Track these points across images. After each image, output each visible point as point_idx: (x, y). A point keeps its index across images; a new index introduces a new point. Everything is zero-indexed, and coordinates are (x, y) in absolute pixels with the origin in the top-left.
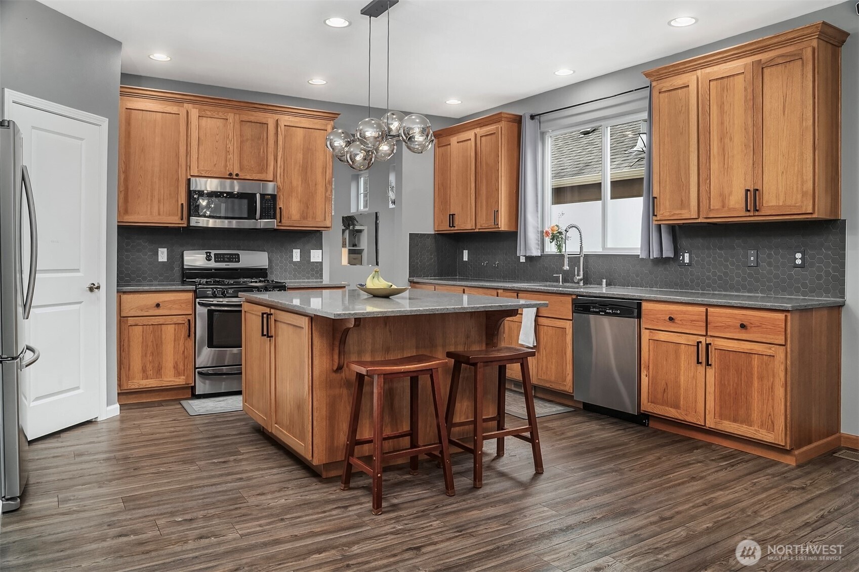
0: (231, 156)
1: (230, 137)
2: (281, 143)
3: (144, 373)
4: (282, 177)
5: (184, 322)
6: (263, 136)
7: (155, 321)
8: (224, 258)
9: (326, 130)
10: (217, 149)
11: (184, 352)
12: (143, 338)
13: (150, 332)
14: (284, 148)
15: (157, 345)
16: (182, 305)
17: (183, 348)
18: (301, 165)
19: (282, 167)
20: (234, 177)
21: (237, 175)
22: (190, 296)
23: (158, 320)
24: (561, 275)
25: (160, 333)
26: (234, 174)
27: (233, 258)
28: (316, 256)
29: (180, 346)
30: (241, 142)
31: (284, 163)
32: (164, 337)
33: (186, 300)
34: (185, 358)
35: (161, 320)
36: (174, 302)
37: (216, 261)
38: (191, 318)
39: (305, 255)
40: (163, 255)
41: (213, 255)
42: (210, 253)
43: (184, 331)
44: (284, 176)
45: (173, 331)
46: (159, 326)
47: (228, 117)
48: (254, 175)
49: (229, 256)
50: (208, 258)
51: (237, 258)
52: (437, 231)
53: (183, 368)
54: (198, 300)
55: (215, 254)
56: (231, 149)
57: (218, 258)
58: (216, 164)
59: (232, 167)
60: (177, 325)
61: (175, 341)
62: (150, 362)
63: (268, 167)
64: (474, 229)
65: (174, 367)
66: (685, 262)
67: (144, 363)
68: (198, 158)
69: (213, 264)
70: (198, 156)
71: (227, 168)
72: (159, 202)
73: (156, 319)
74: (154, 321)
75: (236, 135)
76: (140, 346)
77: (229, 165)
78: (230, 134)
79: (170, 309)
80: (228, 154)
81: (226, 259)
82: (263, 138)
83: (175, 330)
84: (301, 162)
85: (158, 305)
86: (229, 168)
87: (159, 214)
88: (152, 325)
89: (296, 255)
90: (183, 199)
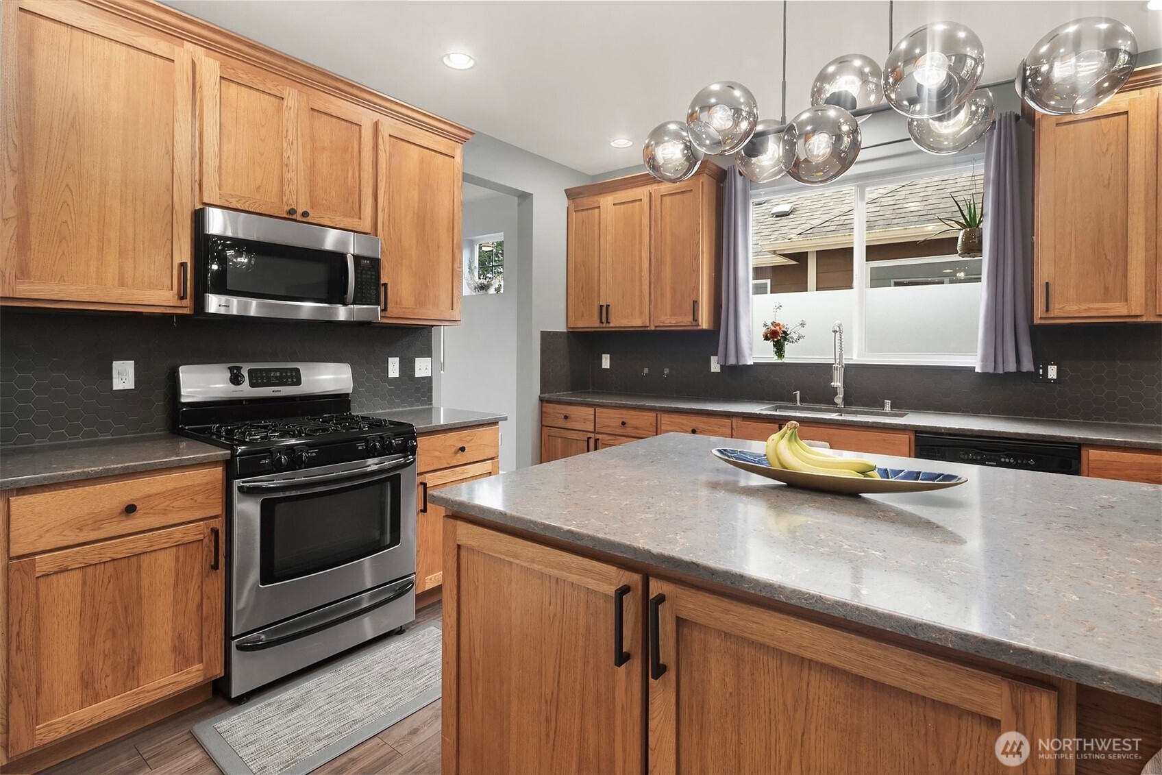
0: (293, 175)
1: (290, 137)
2: (384, 166)
3: (87, 687)
4: (386, 228)
5: (201, 537)
6: (353, 147)
7: (120, 549)
8: (269, 378)
9: (454, 157)
10: (262, 155)
11: (200, 606)
12: (83, 601)
13: (106, 580)
14: (389, 178)
15: (126, 608)
16: (196, 498)
17: (197, 599)
18: (416, 212)
19: (386, 211)
20: (299, 218)
21: (305, 214)
22: (218, 473)
23: (131, 545)
24: (798, 392)
25: (134, 575)
26: (300, 211)
27: (287, 377)
28: (422, 367)
29: (191, 594)
30: (312, 151)
31: (389, 203)
32: (145, 582)
33: (207, 483)
34: (202, 619)
35: (139, 543)
36: (174, 494)
37: (252, 385)
38: (219, 524)
39: (407, 367)
40: (124, 376)
41: (245, 373)
42: (239, 369)
43: (200, 560)
44: (389, 226)
45: (173, 564)
46: (134, 560)
47: (285, 95)
48: (338, 218)
49: (278, 374)
50: (236, 379)
51: (296, 378)
52: (572, 328)
53: (197, 645)
54: (237, 483)
55: (250, 372)
56: (293, 160)
57: (258, 379)
58: (259, 187)
59: (295, 198)
60: (181, 548)
61: (176, 585)
62: (105, 655)
63: (362, 207)
64: (647, 327)
65: (175, 649)
66: (1050, 377)
67: (88, 663)
68: (220, 167)
69: (246, 390)
70: (220, 162)
71: (285, 199)
72: (122, 254)
73: (122, 544)
74: (116, 549)
75: (302, 135)
76: (76, 623)
77: (287, 192)
78: (290, 132)
79: (165, 512)
80: (285, 169)
81: (274, 380)
82: (352, 152)
83: (177, 559)
84: (416, 208)
85: (130, 509)
86: (288, 200)
87: (122, 284)
88: (113, 560)
89: (394, 368)
90: (184, 253)
